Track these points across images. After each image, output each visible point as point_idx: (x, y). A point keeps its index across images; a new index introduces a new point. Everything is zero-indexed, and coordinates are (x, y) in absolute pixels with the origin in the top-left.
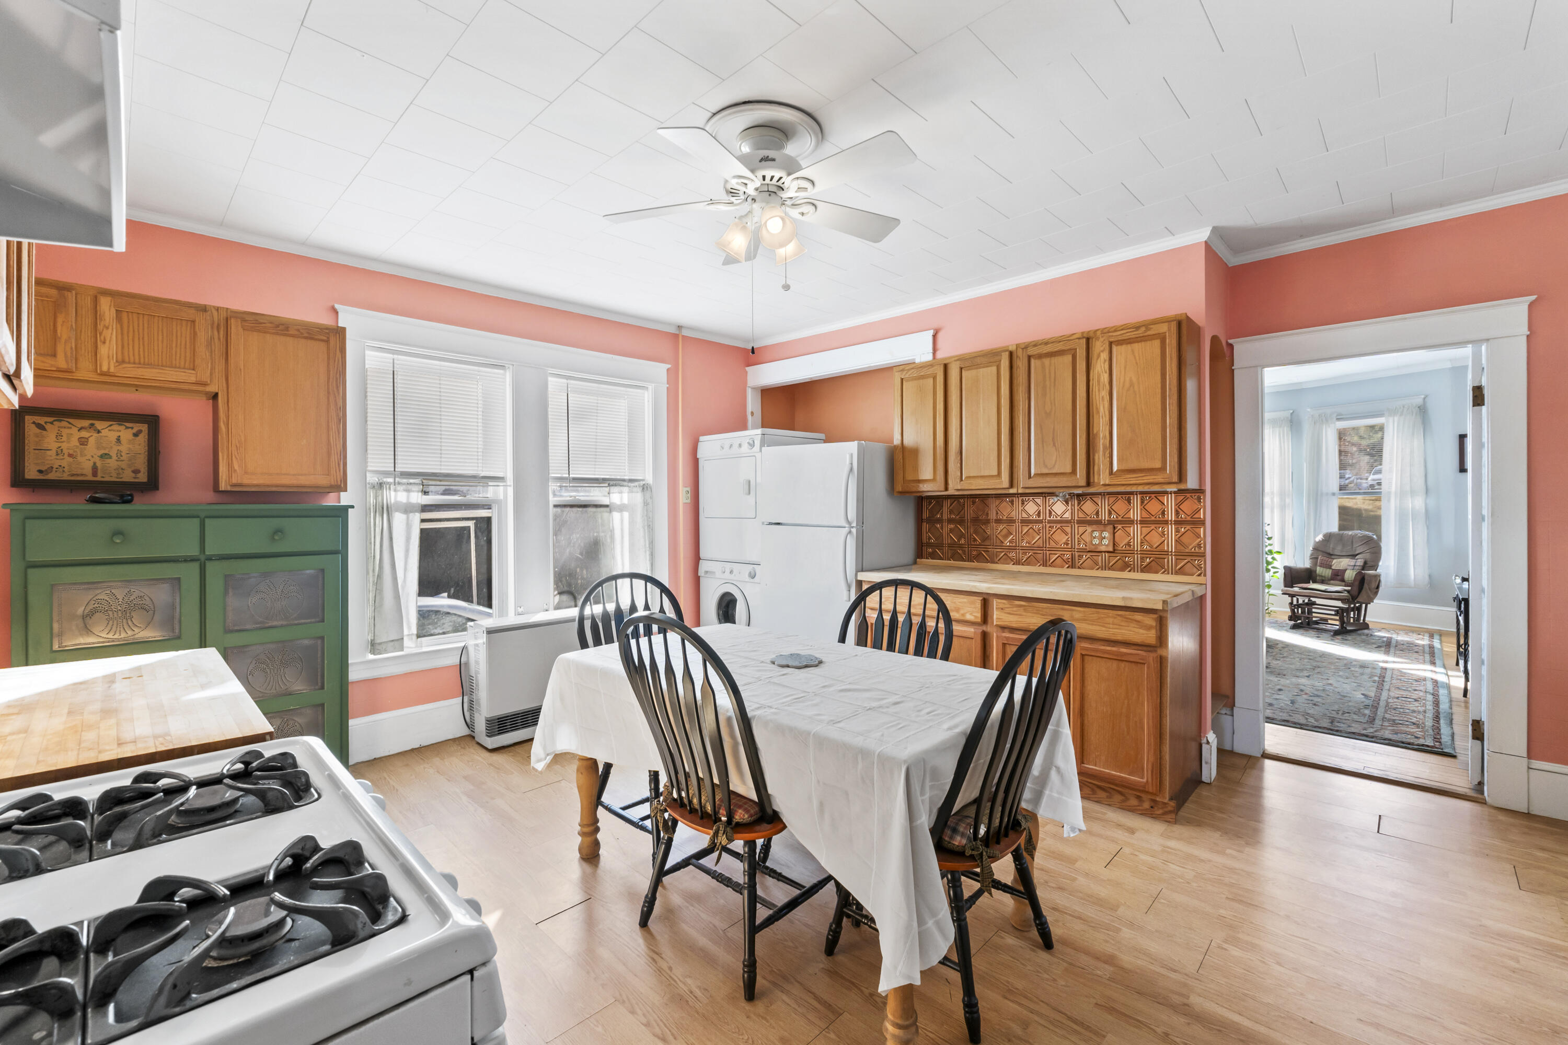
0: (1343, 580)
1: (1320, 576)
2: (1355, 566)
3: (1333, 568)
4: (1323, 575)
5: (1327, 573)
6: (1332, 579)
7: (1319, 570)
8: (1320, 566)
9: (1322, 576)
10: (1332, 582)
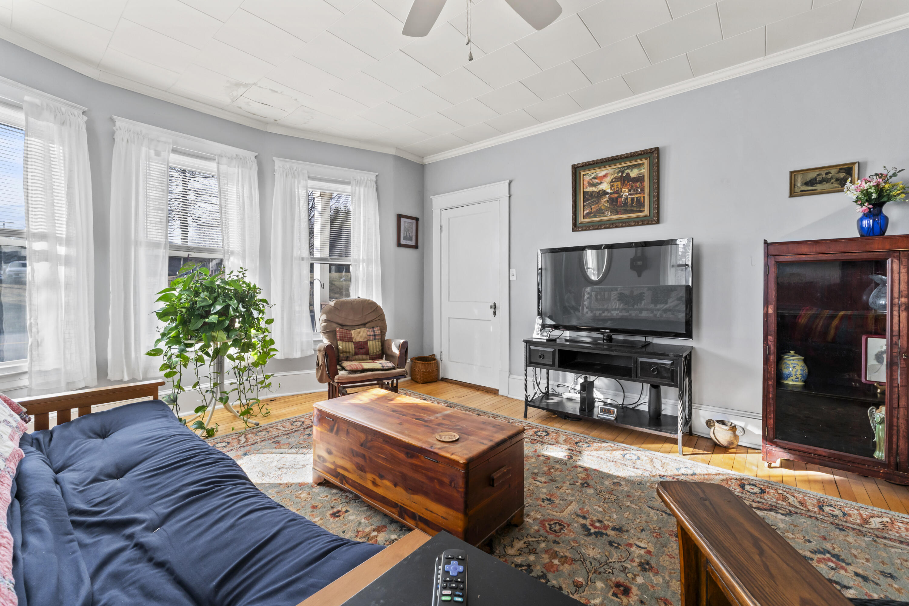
0: (367, 353)
1: (343, 352)
2: (375, 335)
3: (354, 340)
4: (348, 350)
5: (350, 347)
6: (356, 354)
7: (341, 345)
8: (341, 340)
9: (346, 352)
10: (356, 357)
